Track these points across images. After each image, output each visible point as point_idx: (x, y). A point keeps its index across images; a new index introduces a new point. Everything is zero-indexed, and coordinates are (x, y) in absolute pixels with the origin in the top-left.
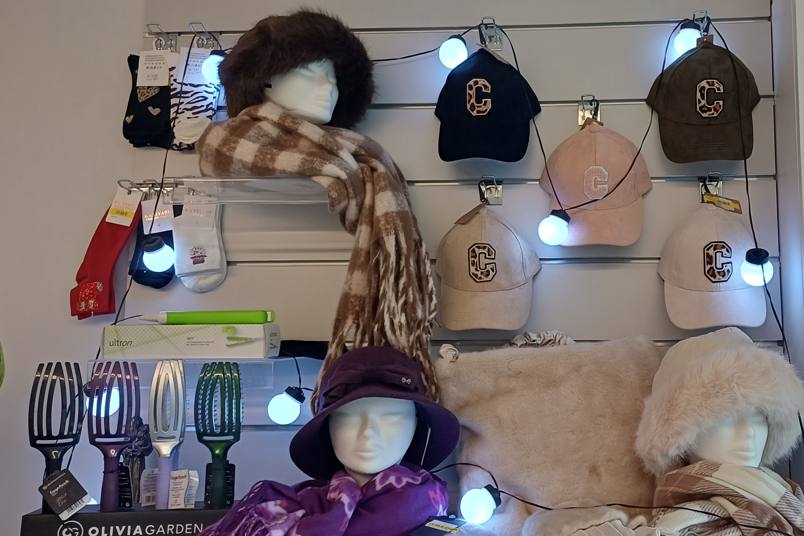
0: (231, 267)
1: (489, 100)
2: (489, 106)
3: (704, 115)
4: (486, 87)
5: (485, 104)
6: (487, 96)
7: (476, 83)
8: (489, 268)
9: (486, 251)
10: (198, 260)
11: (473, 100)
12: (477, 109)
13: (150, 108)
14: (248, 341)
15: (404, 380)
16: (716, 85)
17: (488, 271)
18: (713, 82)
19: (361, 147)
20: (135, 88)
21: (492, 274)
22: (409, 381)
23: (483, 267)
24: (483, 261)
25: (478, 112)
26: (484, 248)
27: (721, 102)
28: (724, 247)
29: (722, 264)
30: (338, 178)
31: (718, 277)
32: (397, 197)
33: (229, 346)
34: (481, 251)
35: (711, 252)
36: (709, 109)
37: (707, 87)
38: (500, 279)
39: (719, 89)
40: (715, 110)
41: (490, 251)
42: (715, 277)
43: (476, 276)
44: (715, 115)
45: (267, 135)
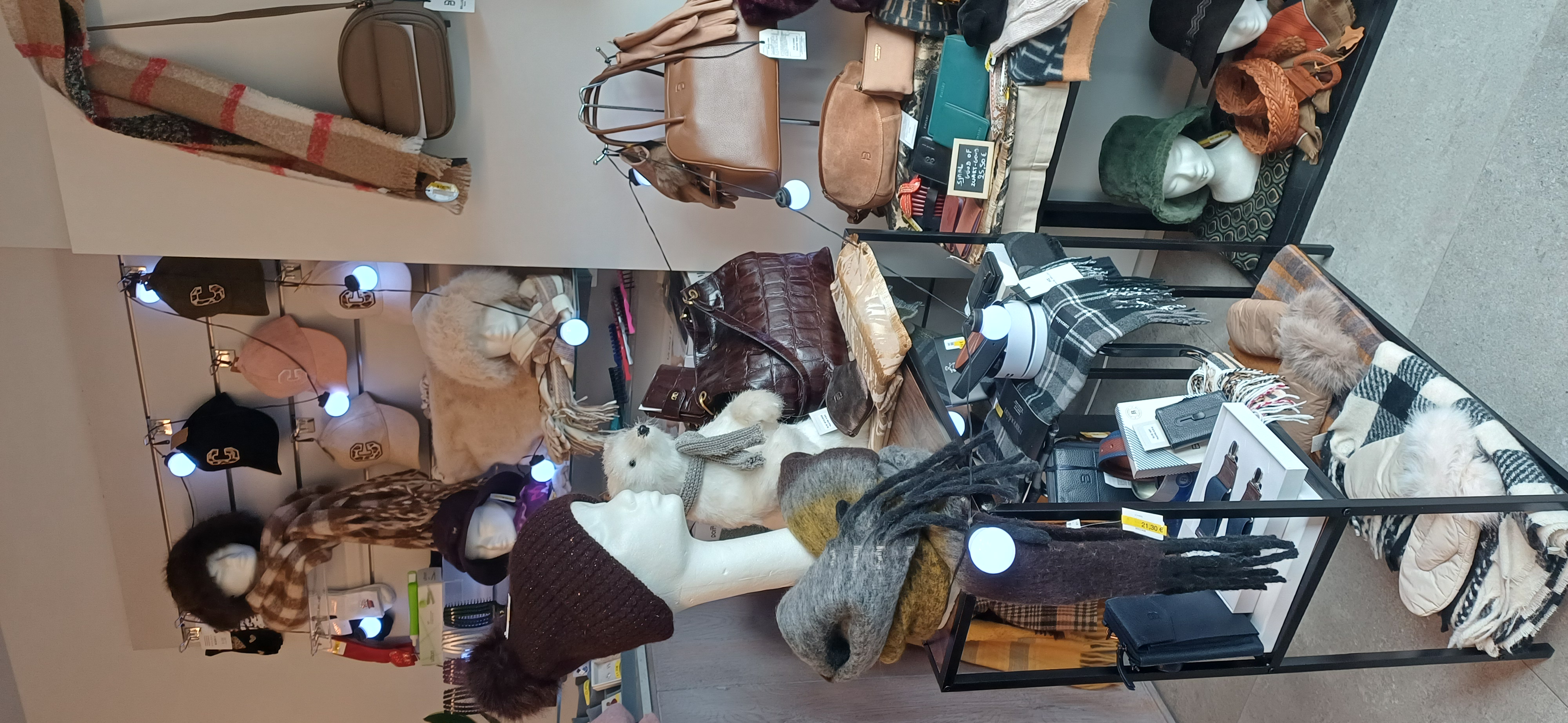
0: (376, 580)
1: (225, 450)
2: (231, 449)
3: (223, 296)
4: (213, 454)
5: (229, 452)
6: (221, 452)
7: (211, 460)
8: (370, 448)
9: (357, 451)
10: (371, 604)
11: (227, 461)
12: (234, 457)
13: (251, 641)
14: (430, 594)
15: (454, 532)
16: (194, 294)
17: (373, 448)
18: (193, 296)
19: (277, 539)
20: (234, 650)
21: (375, 445)
22: (455, 529)
23: (369, 452)
24: (365, 452)
25: (236, 456)
26: (354, 452)
27: (210, 287)
28: (344, 297)
29: (359, 297)
30: (306, 560)
31: (370, 300)
32: (317, 520)
33: (433, 603)
34: (356, 454)
35: (349, 305)
36: (218, 295)
37: (198, 300)
38: (379, 437)
39: (199, 291)
40: (218, 289)
41: (356, 447)
42: (370, 302)
43: (376, 456)
44: (223, 289)
45: (275, 602)
